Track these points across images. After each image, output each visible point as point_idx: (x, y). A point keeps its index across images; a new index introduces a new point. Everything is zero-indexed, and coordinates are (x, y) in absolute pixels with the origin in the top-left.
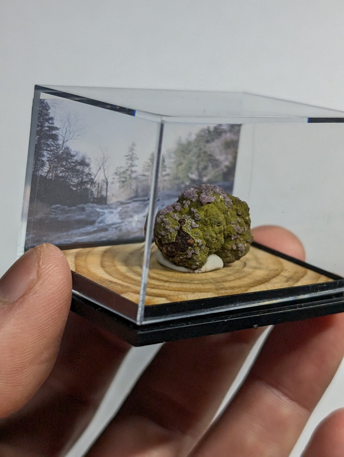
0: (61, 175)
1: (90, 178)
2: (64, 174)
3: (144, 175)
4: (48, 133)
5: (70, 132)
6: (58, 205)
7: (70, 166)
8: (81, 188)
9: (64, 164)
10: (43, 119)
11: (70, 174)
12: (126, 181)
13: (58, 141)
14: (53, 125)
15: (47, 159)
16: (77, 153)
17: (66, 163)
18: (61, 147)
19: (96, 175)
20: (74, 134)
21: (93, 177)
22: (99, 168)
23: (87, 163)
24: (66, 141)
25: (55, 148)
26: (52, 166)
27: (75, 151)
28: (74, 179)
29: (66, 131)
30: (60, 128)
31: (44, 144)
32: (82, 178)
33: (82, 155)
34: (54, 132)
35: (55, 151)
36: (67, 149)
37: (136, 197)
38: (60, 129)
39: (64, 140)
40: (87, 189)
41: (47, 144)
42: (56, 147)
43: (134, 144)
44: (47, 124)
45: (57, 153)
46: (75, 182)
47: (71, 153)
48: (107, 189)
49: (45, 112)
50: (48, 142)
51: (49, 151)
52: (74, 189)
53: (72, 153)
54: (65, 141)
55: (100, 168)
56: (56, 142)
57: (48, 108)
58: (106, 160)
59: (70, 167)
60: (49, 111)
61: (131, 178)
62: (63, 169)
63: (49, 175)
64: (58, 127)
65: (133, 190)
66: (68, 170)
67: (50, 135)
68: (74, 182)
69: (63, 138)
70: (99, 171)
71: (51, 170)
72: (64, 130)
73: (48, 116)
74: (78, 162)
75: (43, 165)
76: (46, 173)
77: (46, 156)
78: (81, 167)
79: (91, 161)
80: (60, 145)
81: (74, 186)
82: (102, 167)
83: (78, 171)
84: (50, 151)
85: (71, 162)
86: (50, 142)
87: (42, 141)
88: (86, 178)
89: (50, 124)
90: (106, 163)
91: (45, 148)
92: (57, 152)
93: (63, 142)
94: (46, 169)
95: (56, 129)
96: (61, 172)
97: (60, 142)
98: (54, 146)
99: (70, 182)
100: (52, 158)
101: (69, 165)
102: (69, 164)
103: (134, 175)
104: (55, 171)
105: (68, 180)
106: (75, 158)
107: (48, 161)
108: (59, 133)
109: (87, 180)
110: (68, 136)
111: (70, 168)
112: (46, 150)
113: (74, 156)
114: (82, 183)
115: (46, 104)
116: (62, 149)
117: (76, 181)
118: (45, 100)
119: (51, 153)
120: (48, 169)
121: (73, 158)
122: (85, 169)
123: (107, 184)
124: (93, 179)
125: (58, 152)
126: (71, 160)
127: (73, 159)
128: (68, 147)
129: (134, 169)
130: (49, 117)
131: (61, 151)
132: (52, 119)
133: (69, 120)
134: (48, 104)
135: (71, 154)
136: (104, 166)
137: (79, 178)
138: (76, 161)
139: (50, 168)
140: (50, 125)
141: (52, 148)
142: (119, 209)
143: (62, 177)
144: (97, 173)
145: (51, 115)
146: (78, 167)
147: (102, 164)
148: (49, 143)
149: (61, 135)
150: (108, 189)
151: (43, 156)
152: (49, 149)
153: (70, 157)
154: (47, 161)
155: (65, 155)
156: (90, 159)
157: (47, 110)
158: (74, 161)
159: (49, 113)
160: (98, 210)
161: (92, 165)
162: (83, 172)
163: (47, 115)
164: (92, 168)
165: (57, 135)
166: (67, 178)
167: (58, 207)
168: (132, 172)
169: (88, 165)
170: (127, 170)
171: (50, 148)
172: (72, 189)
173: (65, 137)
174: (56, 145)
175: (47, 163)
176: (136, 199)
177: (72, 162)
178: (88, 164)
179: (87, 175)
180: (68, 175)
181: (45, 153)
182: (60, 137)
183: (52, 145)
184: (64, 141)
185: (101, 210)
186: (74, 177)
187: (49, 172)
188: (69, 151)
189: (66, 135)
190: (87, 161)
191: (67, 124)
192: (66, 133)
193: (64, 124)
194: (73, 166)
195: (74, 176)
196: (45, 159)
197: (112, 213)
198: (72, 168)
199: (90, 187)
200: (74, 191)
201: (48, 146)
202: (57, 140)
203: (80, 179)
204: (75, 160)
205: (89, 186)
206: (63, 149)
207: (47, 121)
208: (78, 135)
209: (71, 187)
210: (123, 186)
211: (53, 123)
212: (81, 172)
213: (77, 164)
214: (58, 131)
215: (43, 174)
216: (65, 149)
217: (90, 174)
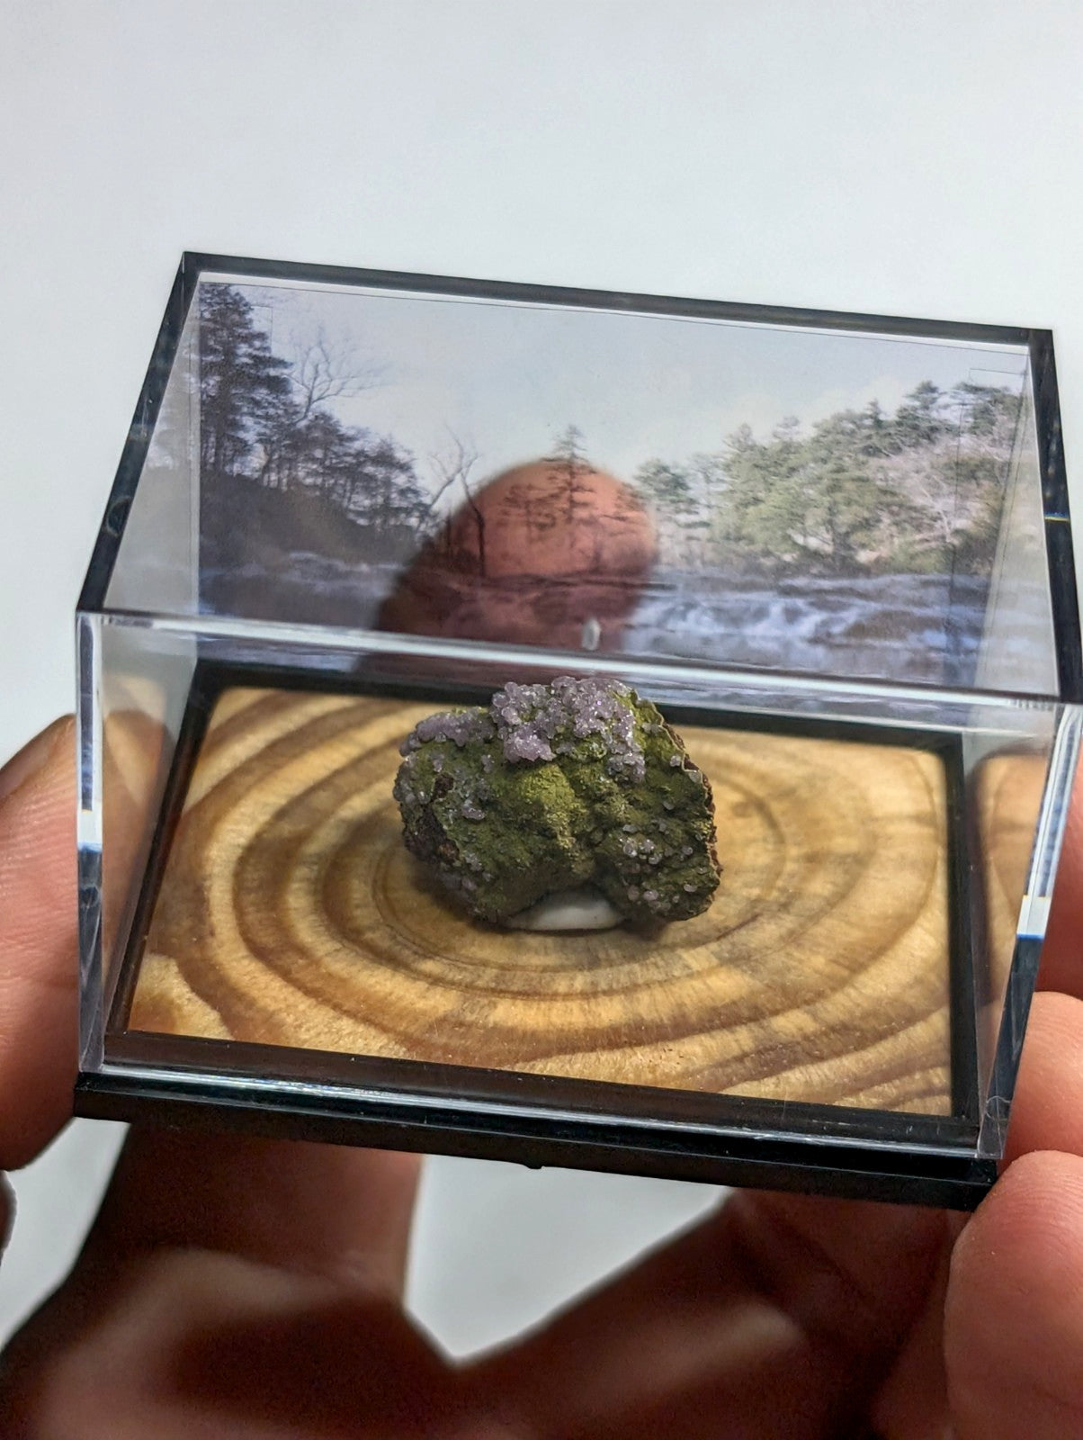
0: (309, 481)
1: (415, 501)
2: (319, 481)
3: (623, 519)
4: (252, 371)
5: (329, 375)
6: (310, 555)
7: (339, 463)
8: (385, 522)
9: (319, 453)
10: (231, 334)
11: (342, 482)
12: (553, 525)
13: (290, 395)
14: (268, 355)
15: (257, 438)
16: (362, 434)
17: (325, 455)
18: (304, 410)
19: (438, 497)
20: (344, 384)
21: (427, 500)
22: (445, 480)
23: (402, 462)
24: (319, 399)
25: (280, 412)
26: (276, 457)
27: (353, 428)
28: (355, 498)
29: (317, 372)
30: (292, 364)
31: (242, 398)
32: (387, 499)
33: (378, 441)
34: (273, 372)
35: (283, 420)
36: (322, 419)
37: (595, 571)
38: (294, 367)
39: (311, 393)
40: (409, 528)
41: (253, 399)
42: (286, 410)
43: (573, 431)
44: (243, 349)
45: (289, 425)
46: (364, 507)
47: (338, 431)
48: (481, 536)
49: (236, 317)
50: (253, 395)
51: (258, 416)
52: (362, 522)
53: (343, 430)
54: (315, 396)
55: (450, 481)
56: (282, 397)
57: (245, 308)
58: (471, 463)
59: (341, 465)
60: (248, 317)
61: (570, 519)
62: (315, 466)
63: (269, 477)
64: (287, 358)
65: (582, 551)
66: (331, 471)
67: (258, 377)
68: (359, 506)
69: (305, 390)
70: (447, 489)
71: (273, 466)
72: (309, 371)
73: (248, 328)
74: (367, 456)
75: (243, 449)
76: (257, 471)
77: (251, 430)
78: (380, 469)
79: (413, 460)
80: (296, 406)
81: (360, 514)
82: (458, 477)
83: (371, 478)
84: (267, 417)
85: (341, 454)
86: (261, 393)
87: (234, 391)
88: (400, 500)
89: (258, 349)
90: (471, 468)
91: (245, 410)
92: (287, 422)
93: (307, 399)
94: (256, 460)
95: (281, 363)
96: (308, 474)
97: (299, 398)
98: (274, 406)
99: (345, 503)
100: (274, 435)
101: (334, 461)
102: (336, 458)
103: (581, 513)
104: (290, 469)
105: (334, 496)
106: (357, 445)
107: (260, 441)
108: (289, 375)
109: (404, 504)
110: (324, 386)
111: (340, 469)
112: (252, 415)
113: (351, 439)
114: (387, 510)
115: (238, 298)
116: (305, 417)
117: (367, 502)
118: (230, 285)
119: (270, 424)
120: (263, 462)
121: (347, 444)
122: (396, 477)
123: (481, 523)
124: (427, 507)
125: (294, 424)
126: (341, 448)
127: (350, 448)
128: (328, 413)
129: (578, 496)
130: (251, 331)
131: (303, 424)
132: (262, 336)
133: (325, 346)
134: (242, 299)
135: (341, 433)
136: (464, 478)
137: (374, 496)
138: (360, 453)
139: (270, 461)
140: (255, 353)
141: (272, 411)
142: (533, 595)
143: (315, 486)
144: (440, 493)
145: (257, 327)
146: (369, 469)
147: (459, 470)
148: (258, 398)
149: (298, 382)
150: (486, 538)
151: (243, 427)
152: (259, 413)
153: (337, 441)
154: (257, 442)
155: (317, 434)
156: (409, 452)
157: (242, 314)
158: (352, 451)
159: (251, 321)
160: (455, 586)
161: (418, 470)
162: (387, 483)
163: (245, 325)
164: (423, 478)
165: (285, 380)
166: (331, 490)
167: (308, 561)
168: (573, 503)
169: (404, 468)
170: (554, 496)
171: (264, 410)
172: (353, 523)
173: (313, 387)
174: (284, 404)
175: (259, 448)
176: (594, 578)
177: (350, 455)
178: (404, 464)
179: (403, 492)
180: (335, 484)
181: (248, 421)
182: (295, 386)
183: (270, 403)
184: (310, 398)
185: (465, 589)
186: (357, 493)
187: (266, 469)
188: (331, 425)
189: (317, 382)
190: (400, 455)
191: (316, 354)
192: (315, 379)
193: (307, 354)
194: (351, 464)
195: (359, 490)
196: (250, 437)
197: (508, 601)
198: (345, 467)
199: (419, 526)
200: (362, 527)
201: (257, 403)
202: (286, 392)
203: (380, 500)
204: (355, 450)
205: (413, 521)
206: (311, 416)
207: (245, 342)
208: (361, 388)
209: (351, 516)
210: (541, 539)
211: (267, 349)
212: (379, 483)
213: (364, 462)
214: (286, 371)
215: (247, 473)
216: (316, 417)
217: (416, 492)
